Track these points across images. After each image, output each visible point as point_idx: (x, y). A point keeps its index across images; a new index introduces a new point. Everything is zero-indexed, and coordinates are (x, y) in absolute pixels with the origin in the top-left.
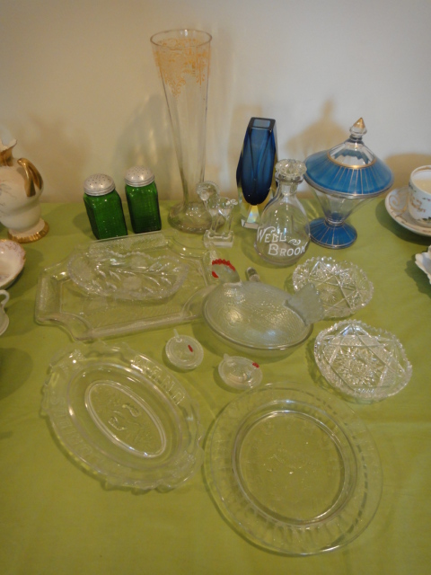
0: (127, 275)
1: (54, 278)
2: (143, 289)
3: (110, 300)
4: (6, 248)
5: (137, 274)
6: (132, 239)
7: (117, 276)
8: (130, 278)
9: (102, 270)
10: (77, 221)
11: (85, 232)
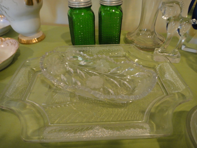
0: (91, 74)
1: (33, 70)
2: (104, 88)
3: (73, 95)
4: (10, 44)
5: (100, 74)
6: (97, 48)
7: (83, 74)
8: (93, 77)
9: (71, 67)
10: (63, 36)
11: (67, 42)
